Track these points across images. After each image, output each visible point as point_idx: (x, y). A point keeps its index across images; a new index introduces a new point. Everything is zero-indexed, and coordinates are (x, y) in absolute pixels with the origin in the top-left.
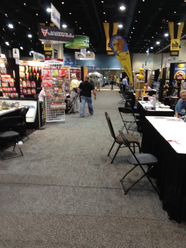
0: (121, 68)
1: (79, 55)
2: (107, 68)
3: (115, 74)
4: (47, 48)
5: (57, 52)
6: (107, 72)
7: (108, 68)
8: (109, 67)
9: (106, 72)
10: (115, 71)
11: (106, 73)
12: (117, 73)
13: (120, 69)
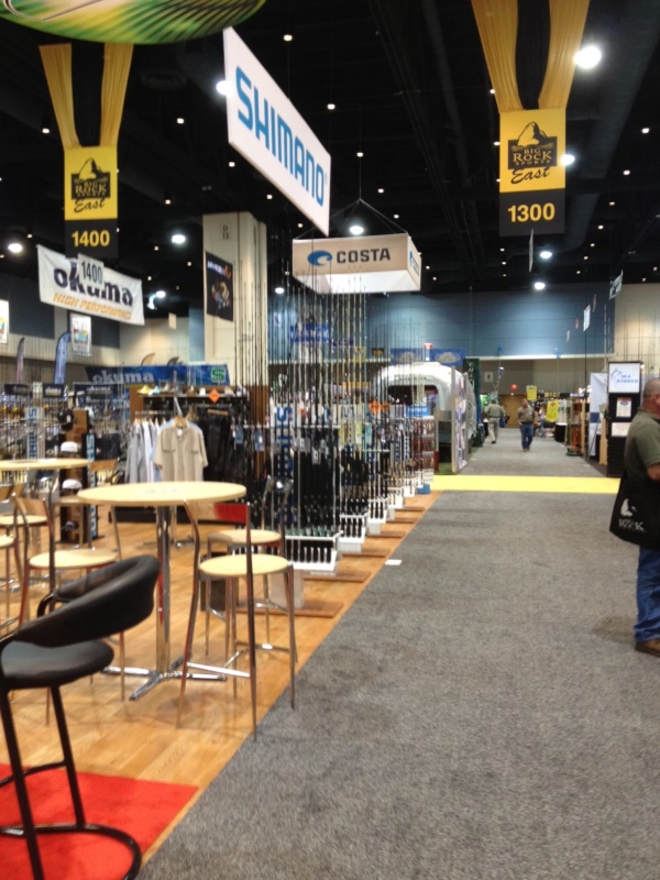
0: (558, 353)
1: (313, 258)
2: (488, 354)
3: (531, 383)
4: (86, 202)
5: (230, 268)
6: (491, 374)
7: (498, 355)
8: (499, 351)
9: (486, 374)
10: (529, 364)
11: (487, 376)
12: (539, 375)
13: (554, 357)
